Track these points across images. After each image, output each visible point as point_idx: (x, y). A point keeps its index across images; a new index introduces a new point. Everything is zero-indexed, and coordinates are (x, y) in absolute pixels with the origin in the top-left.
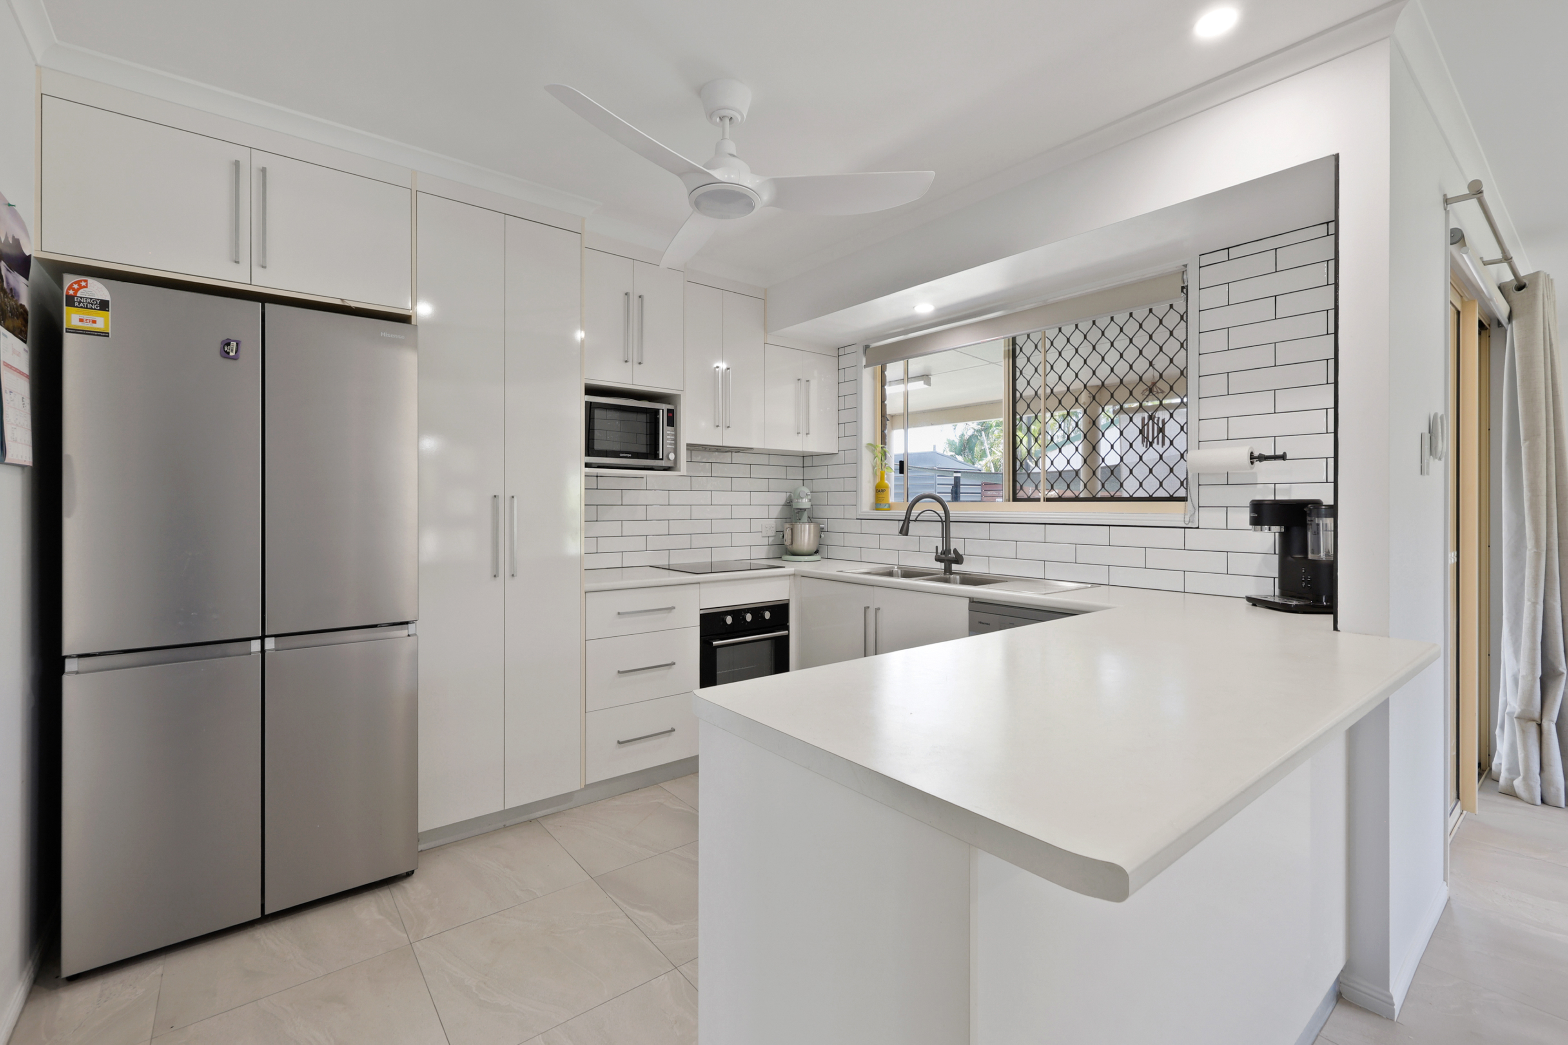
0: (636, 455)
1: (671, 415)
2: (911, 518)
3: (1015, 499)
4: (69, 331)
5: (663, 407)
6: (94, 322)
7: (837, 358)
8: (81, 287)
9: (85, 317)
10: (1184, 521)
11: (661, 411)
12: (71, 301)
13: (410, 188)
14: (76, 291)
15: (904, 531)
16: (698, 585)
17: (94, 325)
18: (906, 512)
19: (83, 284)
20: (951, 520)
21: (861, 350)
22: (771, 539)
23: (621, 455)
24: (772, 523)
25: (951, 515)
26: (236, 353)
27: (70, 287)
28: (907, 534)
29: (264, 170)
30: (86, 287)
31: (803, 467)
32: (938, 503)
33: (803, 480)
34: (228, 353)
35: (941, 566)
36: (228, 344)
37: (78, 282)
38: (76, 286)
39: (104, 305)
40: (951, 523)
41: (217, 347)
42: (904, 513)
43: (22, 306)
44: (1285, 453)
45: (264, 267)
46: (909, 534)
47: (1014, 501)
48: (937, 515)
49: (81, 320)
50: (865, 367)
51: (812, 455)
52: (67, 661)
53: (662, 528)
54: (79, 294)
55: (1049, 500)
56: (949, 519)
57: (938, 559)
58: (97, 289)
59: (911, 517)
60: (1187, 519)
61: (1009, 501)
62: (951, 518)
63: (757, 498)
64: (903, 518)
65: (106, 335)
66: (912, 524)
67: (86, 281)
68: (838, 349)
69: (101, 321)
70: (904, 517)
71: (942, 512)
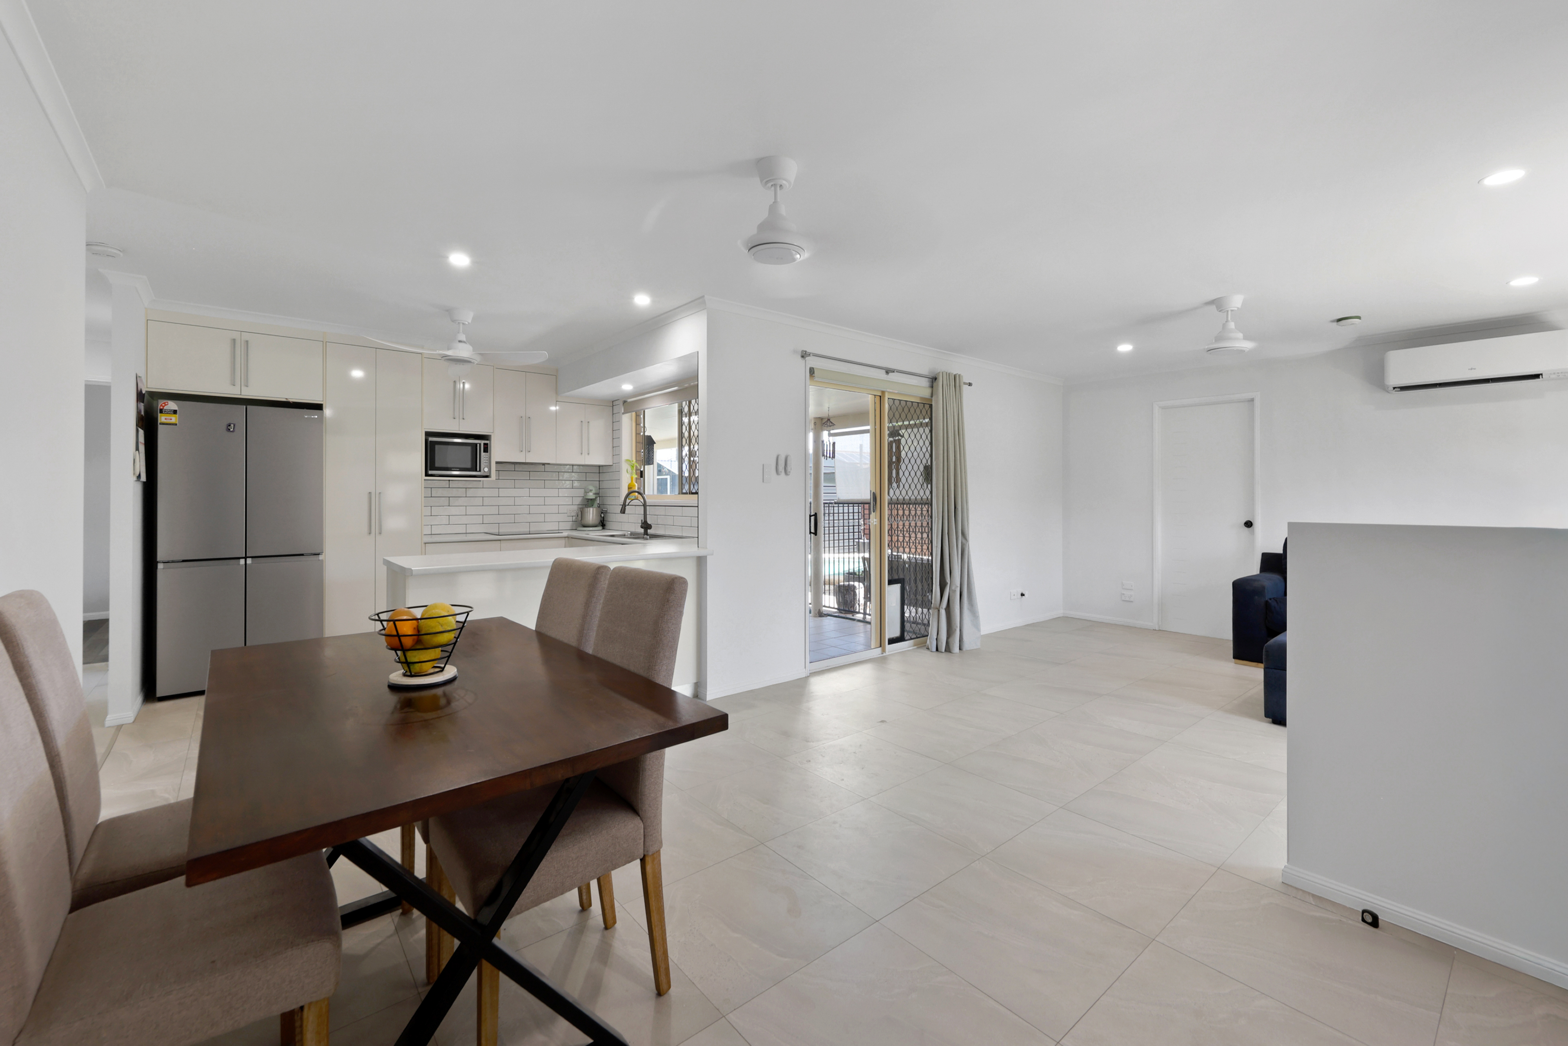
0: (461, 469)
1: (486, 446)
2: (627, 504)
3: (681, 493)
4: (160, 424)
5: (482, 442)
6: (171, 419)
7: (611, 408)
8: (166, 405)
9: (167, 418)
11: (478, 445)
12: (161, 411)
13: (322, 340)
14: (164, 407)
16: (499, 542)
17: (171, 421)
19: (167, 403)
21: (622, 404)
22: (574, 518)
23: (453, 469)
24: (575, 507)
26: (234, 429)
27: (161, 405)
28: (624, 513)
29: (247, 342)
30: (167, 405)
31: (599, 473)
32: (640, 495)
33: (599, 481)
34: (230, 430)
35: (643, 530)
36: (230, 425)
37: (164, 403)
38: (163, 405)
39: (175, 412)
41: (225, 427)
43: (142, 415)
45: (247, 386)
46: (626, 512)
49: (166, 419)
50: (623, 414)
51: (603, 466)
52: (159, 564)
53: (494, 510)
54: (165, 408)
56: (646, 504)
57: (642, 527)
58: (172, 405)
63: (562, 492)
64: (622, 504)
65: (176, 424)
66: (627, 507)
67: (167, 402)
68: (613, 402)
69: (174, 419)
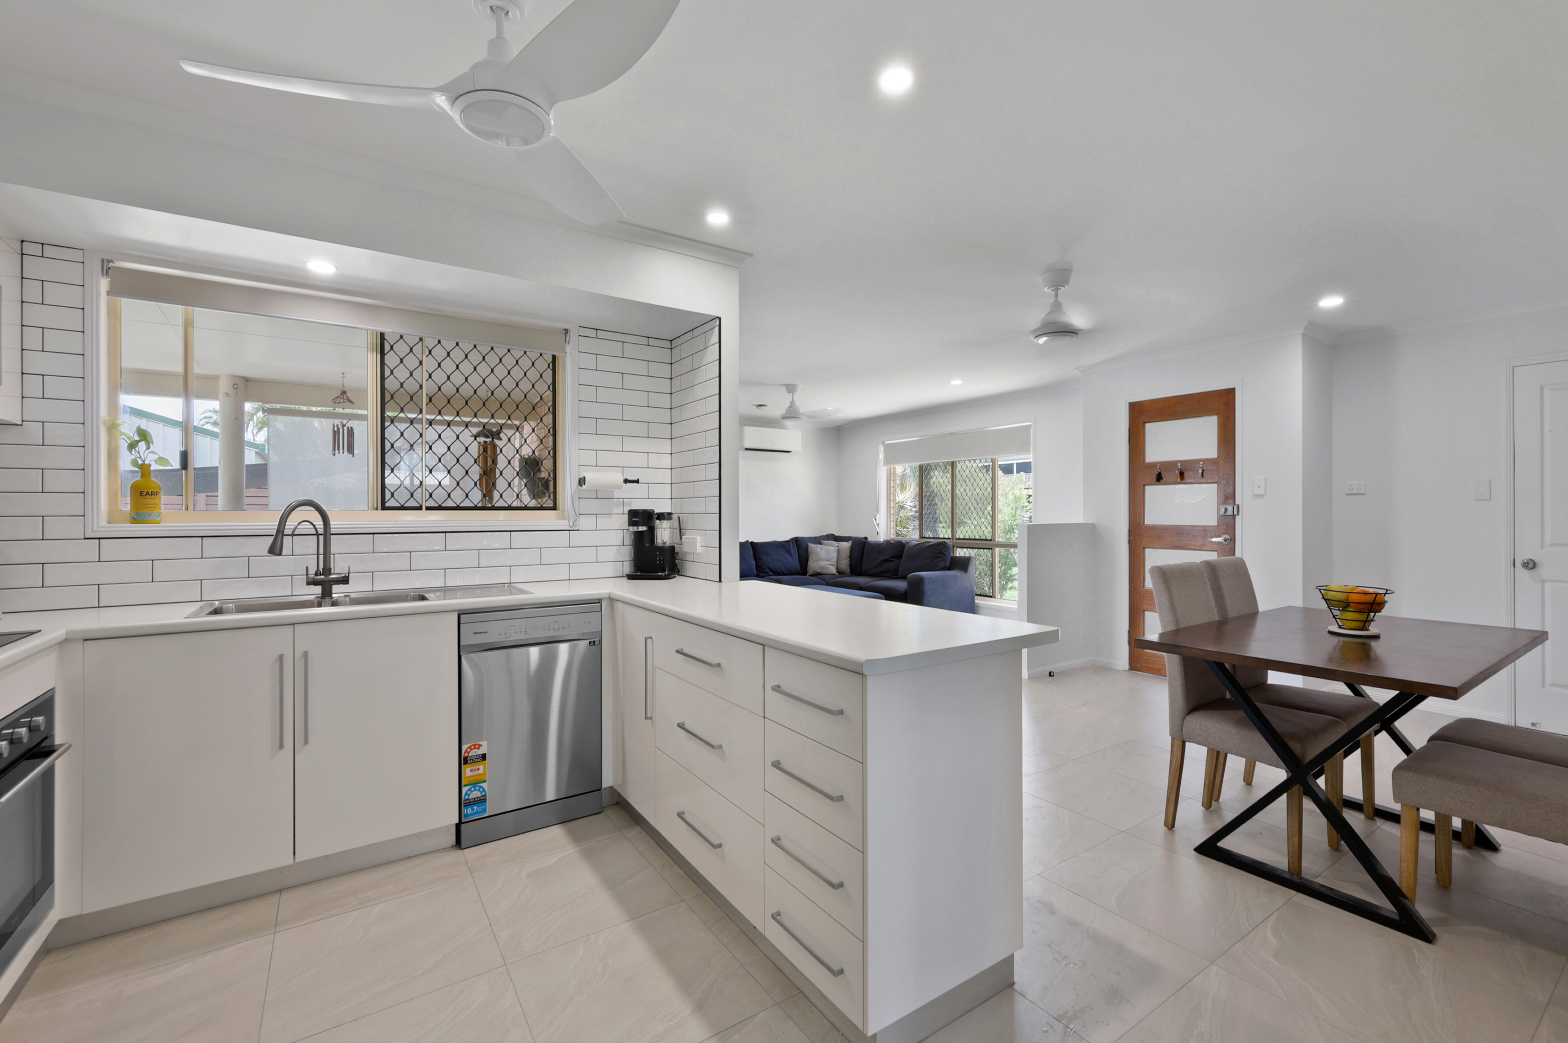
2: (285, 532)
3: (384, 508)
10: (569, 525)
15: (275, 550)
18: (277, 524)
20: (332, 533)
21: (97, 265)
25: (331, 526)
28: (280, 554)
32: (316, 512)
35: (318, 590)
40: (332, 536)
42: (275, 525)
44: (638, 479)
46: (283, 554)
47: (382, 509)
48: (312, 527)
55: (428, 508)
56: (330, 531)
57: (311, 582)
59: (285, 530)
60: (571, 524)
61: (377, 509)
62: (331, 530)
64: (275, 533)
66: (284, 540)
68: (25, 242)
70: (275, 531)
71: (319, 524)
